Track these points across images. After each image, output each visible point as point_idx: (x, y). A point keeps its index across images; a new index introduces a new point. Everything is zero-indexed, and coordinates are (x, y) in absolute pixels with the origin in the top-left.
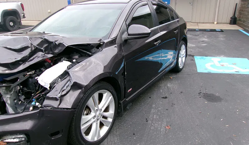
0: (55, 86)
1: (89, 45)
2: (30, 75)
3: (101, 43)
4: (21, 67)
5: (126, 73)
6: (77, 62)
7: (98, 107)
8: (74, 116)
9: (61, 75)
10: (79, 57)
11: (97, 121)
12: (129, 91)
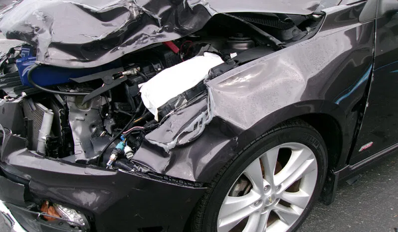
0: (169, 117)
1: (279, 17)
2: (129, 76)
3: (316, 16)
4: (108, 58)
5: (367, 105)
6: (236, 62)
7: (272, 181)
8: (203, 197)
9: (192, 89)
10: (250, 46)
11: (263, 211)
12: (363, 147)
